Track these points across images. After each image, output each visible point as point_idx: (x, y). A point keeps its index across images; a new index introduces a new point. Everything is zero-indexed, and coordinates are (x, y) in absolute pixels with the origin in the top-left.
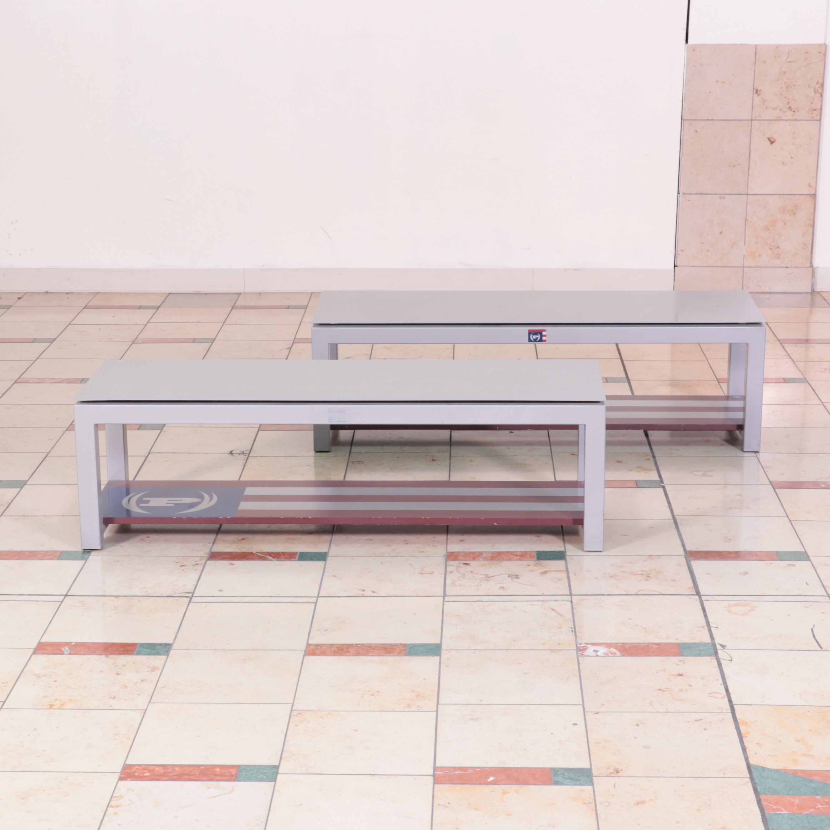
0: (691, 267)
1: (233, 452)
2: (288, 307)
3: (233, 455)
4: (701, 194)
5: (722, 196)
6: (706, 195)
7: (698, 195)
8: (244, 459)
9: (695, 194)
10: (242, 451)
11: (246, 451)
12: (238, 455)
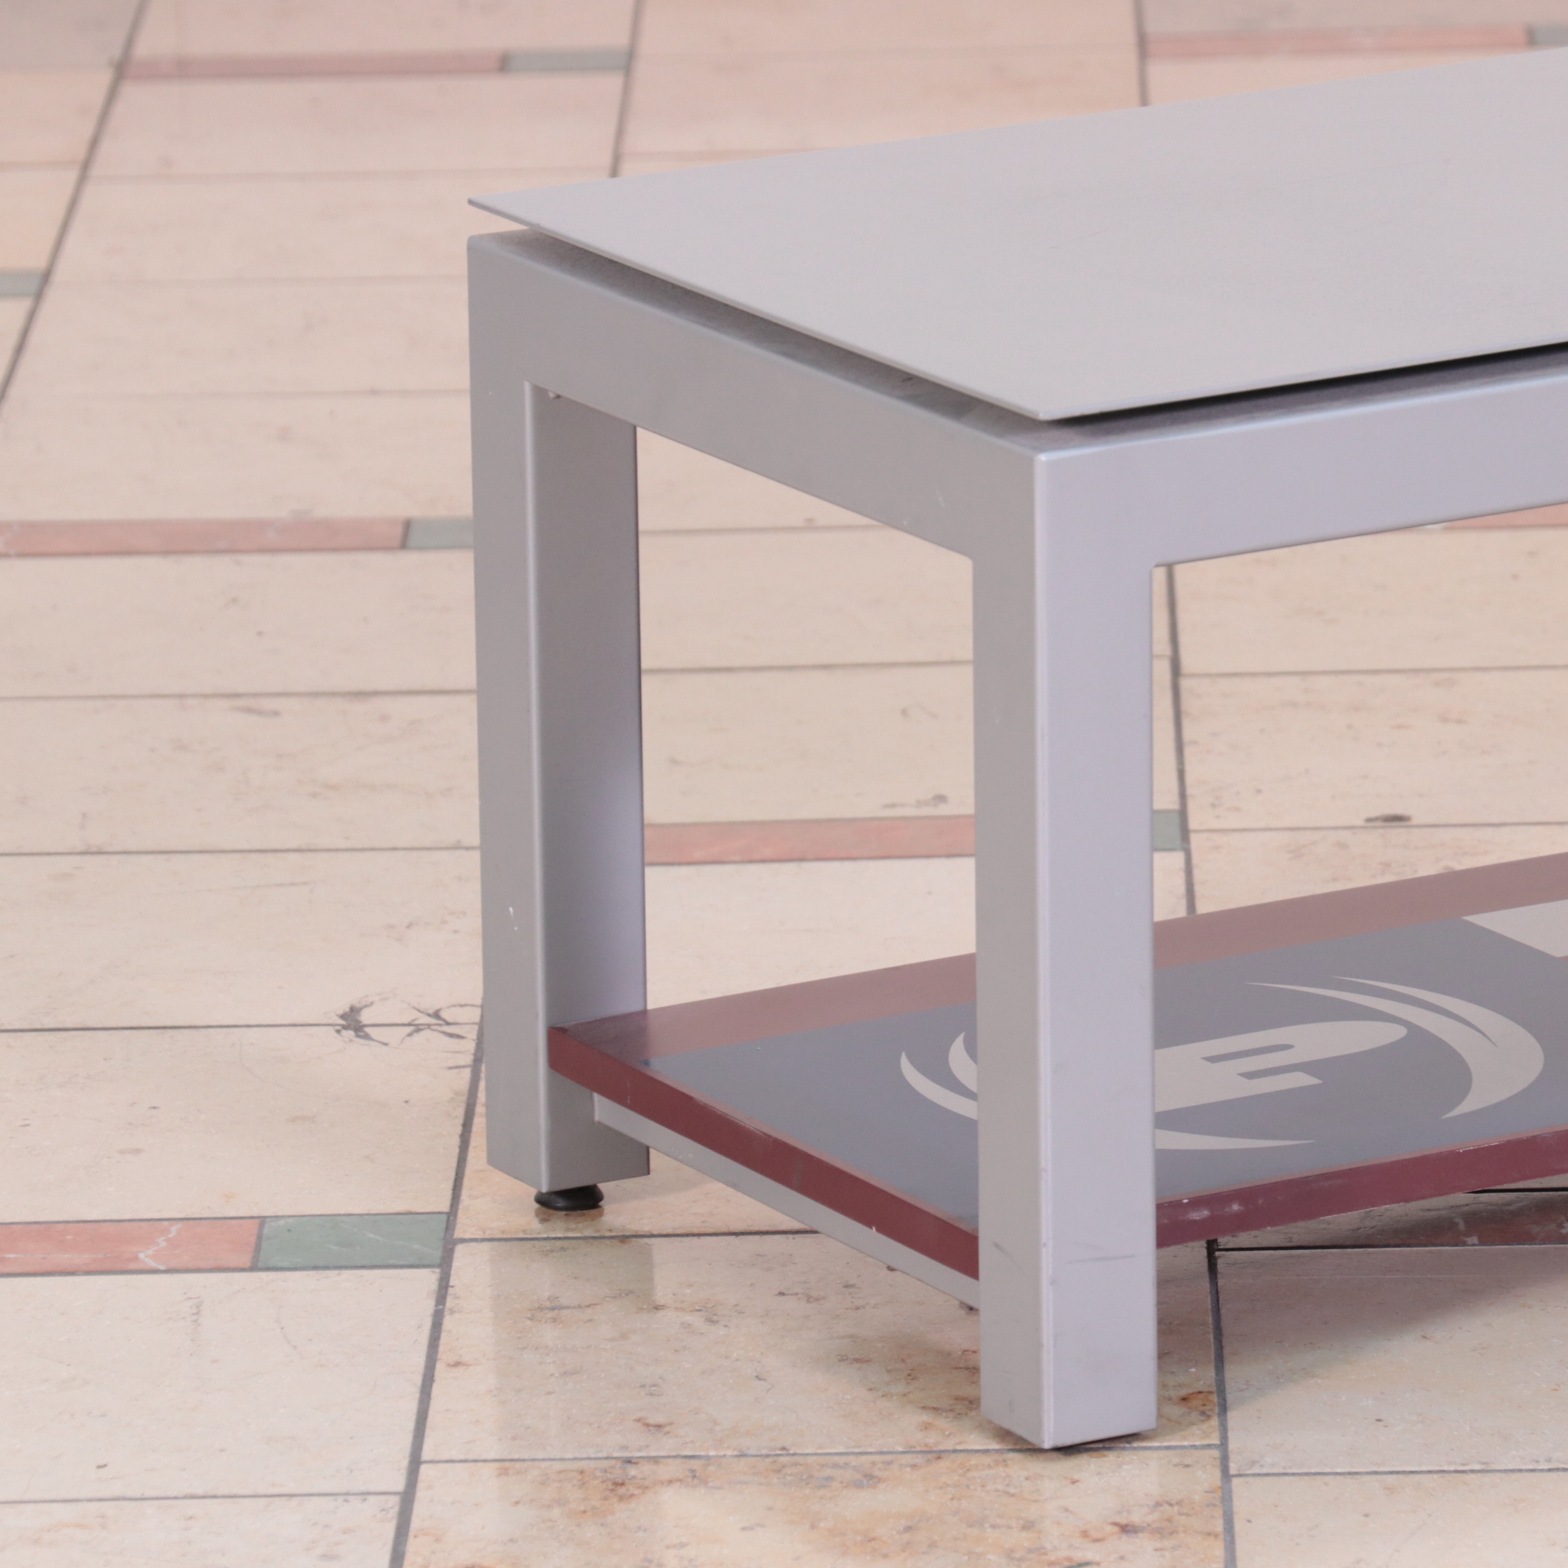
1: (365, 1017)
2: (504, 64)
3: (367, 1037)
8: (451, 1063)
10: (431, 1012)
11: (459, 1009)
12: (410, 1035)
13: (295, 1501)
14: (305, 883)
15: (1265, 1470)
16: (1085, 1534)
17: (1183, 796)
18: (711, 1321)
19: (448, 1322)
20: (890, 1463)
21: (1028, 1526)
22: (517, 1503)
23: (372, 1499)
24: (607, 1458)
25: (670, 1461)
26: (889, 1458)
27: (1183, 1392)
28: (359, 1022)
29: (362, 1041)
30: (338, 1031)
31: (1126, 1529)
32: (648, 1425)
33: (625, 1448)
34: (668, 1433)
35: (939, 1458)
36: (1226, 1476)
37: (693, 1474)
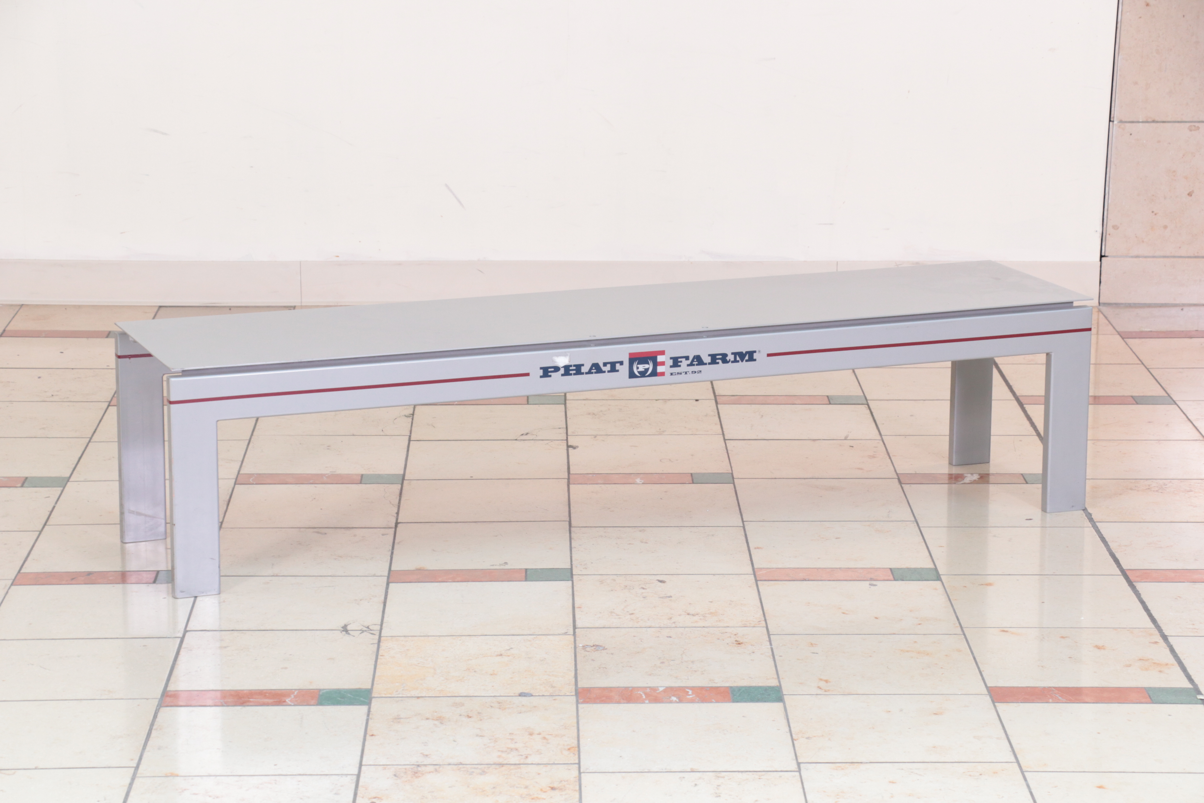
0: (1132, 257)
1: (349, 628)
3: (349, 634)
4: (1154, 121)
5: (1195, 126)
6: (1162, 124)
7: (1147, 124)
8: (372, 642)
9: (1143, 122)
10: (366, 626)
11: (374, 626)
12: (361, 633)
13: (328, 777)
14: (333, 586)
15: (590, 771)
16: (541, 790)
17: (571, 565)
18: (442, 723)
19: (370, 722)
20: (489, 768)
21: (526, 787)
22: (388, 778)
23: (349, 776)
24: (413, 765)
25: (430, 766)
26: (489, 766)
27: (569, 747)
28: (347, 629)
29: (347, 635)
30: (341, 632)
31: (553, 789)
32: (424, 755)
33: (417, 762)
34: (429, 757)
35: (502, 766)
36: (580, 773)
37: (436, 770)
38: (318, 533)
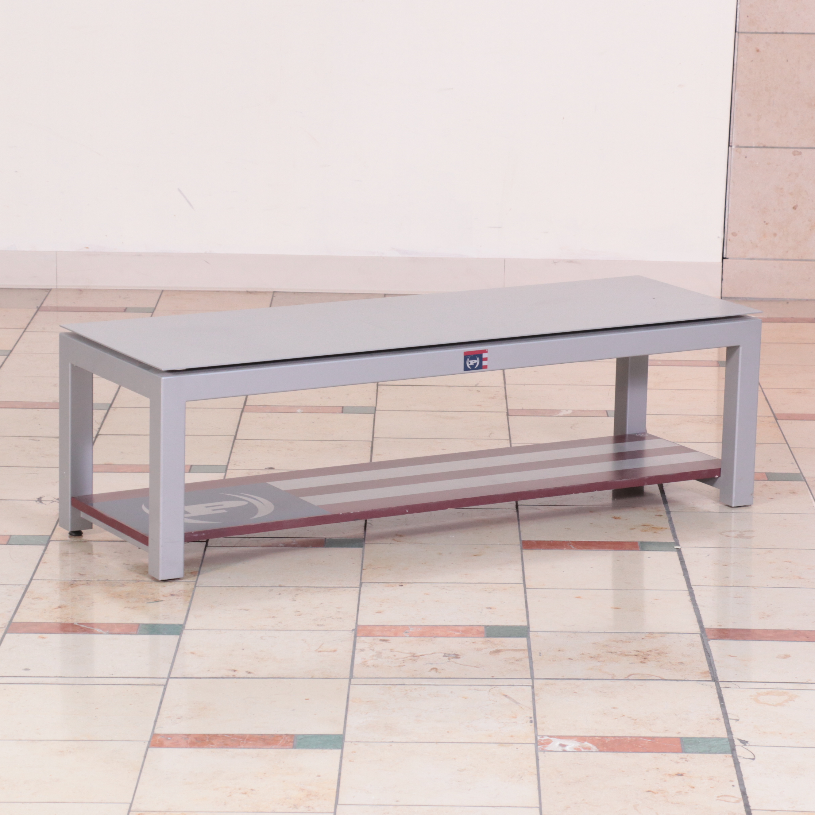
1: (43, 499)
2: (125, 310)
8: (58, 508)
12: (51, 503)
13: (5, 586)
14: (36, 473)
15: (203, 586)
16: (163, 596)
17: (228, 463)
18: (99, 557)
19: (45, 555)
20: (128, 582)
21: (153, 594)
22: (51, 587)
23: (21, 586)
24: (71, 580)
25: (83, 581)
27: (191, 572)
28: (41, 500)
29: (41, 504)
30: (36, 501)
31: (172, 595)
32: (81, 575)
33: (75, 578)
34: (84, 576)
35: (138, 582)
36: (195, 586)
37: (88, 583)
38: (33, 440)
